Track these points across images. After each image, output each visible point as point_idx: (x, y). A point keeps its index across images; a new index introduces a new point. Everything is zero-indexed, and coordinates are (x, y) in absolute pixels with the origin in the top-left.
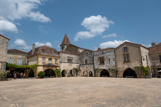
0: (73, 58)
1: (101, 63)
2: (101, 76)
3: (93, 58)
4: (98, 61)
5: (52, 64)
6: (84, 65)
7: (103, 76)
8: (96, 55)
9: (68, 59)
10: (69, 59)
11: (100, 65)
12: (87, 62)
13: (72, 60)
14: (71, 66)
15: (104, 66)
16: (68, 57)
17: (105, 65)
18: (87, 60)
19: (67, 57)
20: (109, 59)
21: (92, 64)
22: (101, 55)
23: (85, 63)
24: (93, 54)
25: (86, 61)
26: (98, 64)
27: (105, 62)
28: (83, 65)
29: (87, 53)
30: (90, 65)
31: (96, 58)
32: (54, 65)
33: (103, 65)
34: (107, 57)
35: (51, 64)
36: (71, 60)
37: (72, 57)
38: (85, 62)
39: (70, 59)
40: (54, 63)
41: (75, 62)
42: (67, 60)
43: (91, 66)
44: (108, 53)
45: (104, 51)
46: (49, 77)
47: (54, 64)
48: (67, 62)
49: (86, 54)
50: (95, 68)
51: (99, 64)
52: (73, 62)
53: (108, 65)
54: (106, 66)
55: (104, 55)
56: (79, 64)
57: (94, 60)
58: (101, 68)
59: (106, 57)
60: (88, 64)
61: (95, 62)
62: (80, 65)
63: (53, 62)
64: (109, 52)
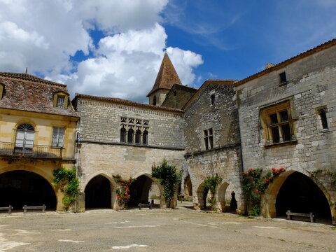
0: (150, 124)
1: (276, 138)
2: (280, 213)
3: (235, 114)
4: (260, 128)
5: (34, 149)
6: (201, 153)
7: (289, 213)
8: (250, 101)
9: (123, 130)
10: (127, 128)
11: (270, 152)
12: (211, 138)
13: (146, 133)
14: (137, 159)
15: (290, 156)
16: (123, 119)
17: (300, 146)
18: (211, 130)
19: (117, 120)
20: (323, 112)
21: (231, 147)
22: (276, 91)
23: (203, 148)
24: (234, 98)
25: (209, 134)
26: (262, 144)
27: (299, 131)
28: (196, 155)
29: (213, 97)
30: (223, 156)
31: (249, 115)
32: (45, 154)
33: (288, 149)
34: (310, 96)
35: (30, 149)
36: (139, 132)
37: (146, 122)
38: (206, 140)
39: (135, 129)
40: (48, 143)
41: (160, 144)
42: (119, 133)
43: (227, 161)
44: (312, 76)
45: (289, 70)
46: (18, 208)
47: (46, 150)
48: (118, 140)
49: (207, 102)
50: (247, 169)
51: (267, 147)
52: (150, 143)
53: (318, 148)
54: (302, 153)
55: (291, 90)
56: (184, 153)
57: (243, 126)
58: (278, 168)
59: (301, 102)
60: (218, 150)
61: (246, 135)
62: (187, 156)
63: (41, 138)
64: (319, 69)
